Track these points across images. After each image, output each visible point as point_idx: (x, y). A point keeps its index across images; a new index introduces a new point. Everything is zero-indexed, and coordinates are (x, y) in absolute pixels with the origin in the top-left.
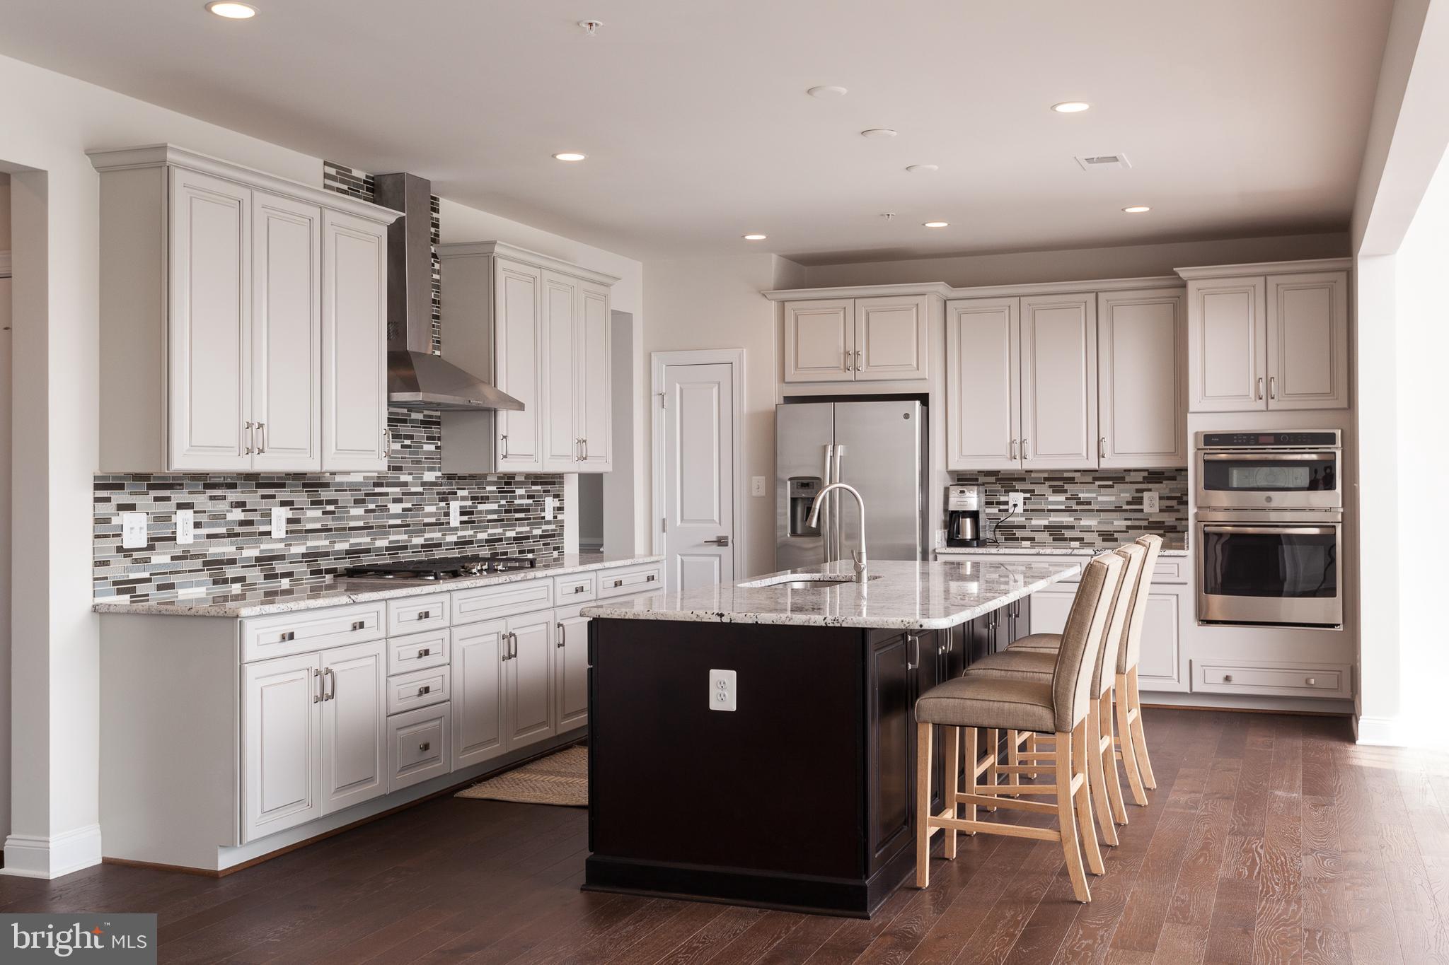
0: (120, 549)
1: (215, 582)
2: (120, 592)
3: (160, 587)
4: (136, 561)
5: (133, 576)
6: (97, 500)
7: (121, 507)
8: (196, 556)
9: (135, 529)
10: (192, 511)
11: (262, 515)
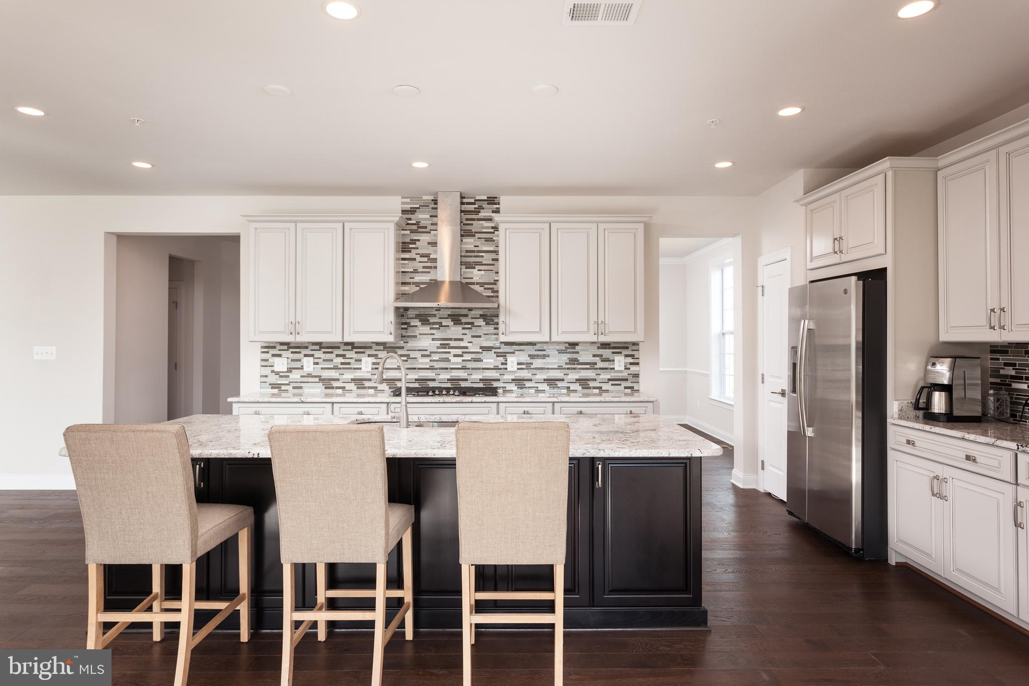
0: (273, 371)
1: (326, 388)
2: (272, 388)
3: (294, 388)
4: (281, 377)
5: (279, 382)
6: (263, 352)
7: (273, 355)
8: (316, 376)
9: (281, 364)
10: (312, 358)
11: (356, 360)
